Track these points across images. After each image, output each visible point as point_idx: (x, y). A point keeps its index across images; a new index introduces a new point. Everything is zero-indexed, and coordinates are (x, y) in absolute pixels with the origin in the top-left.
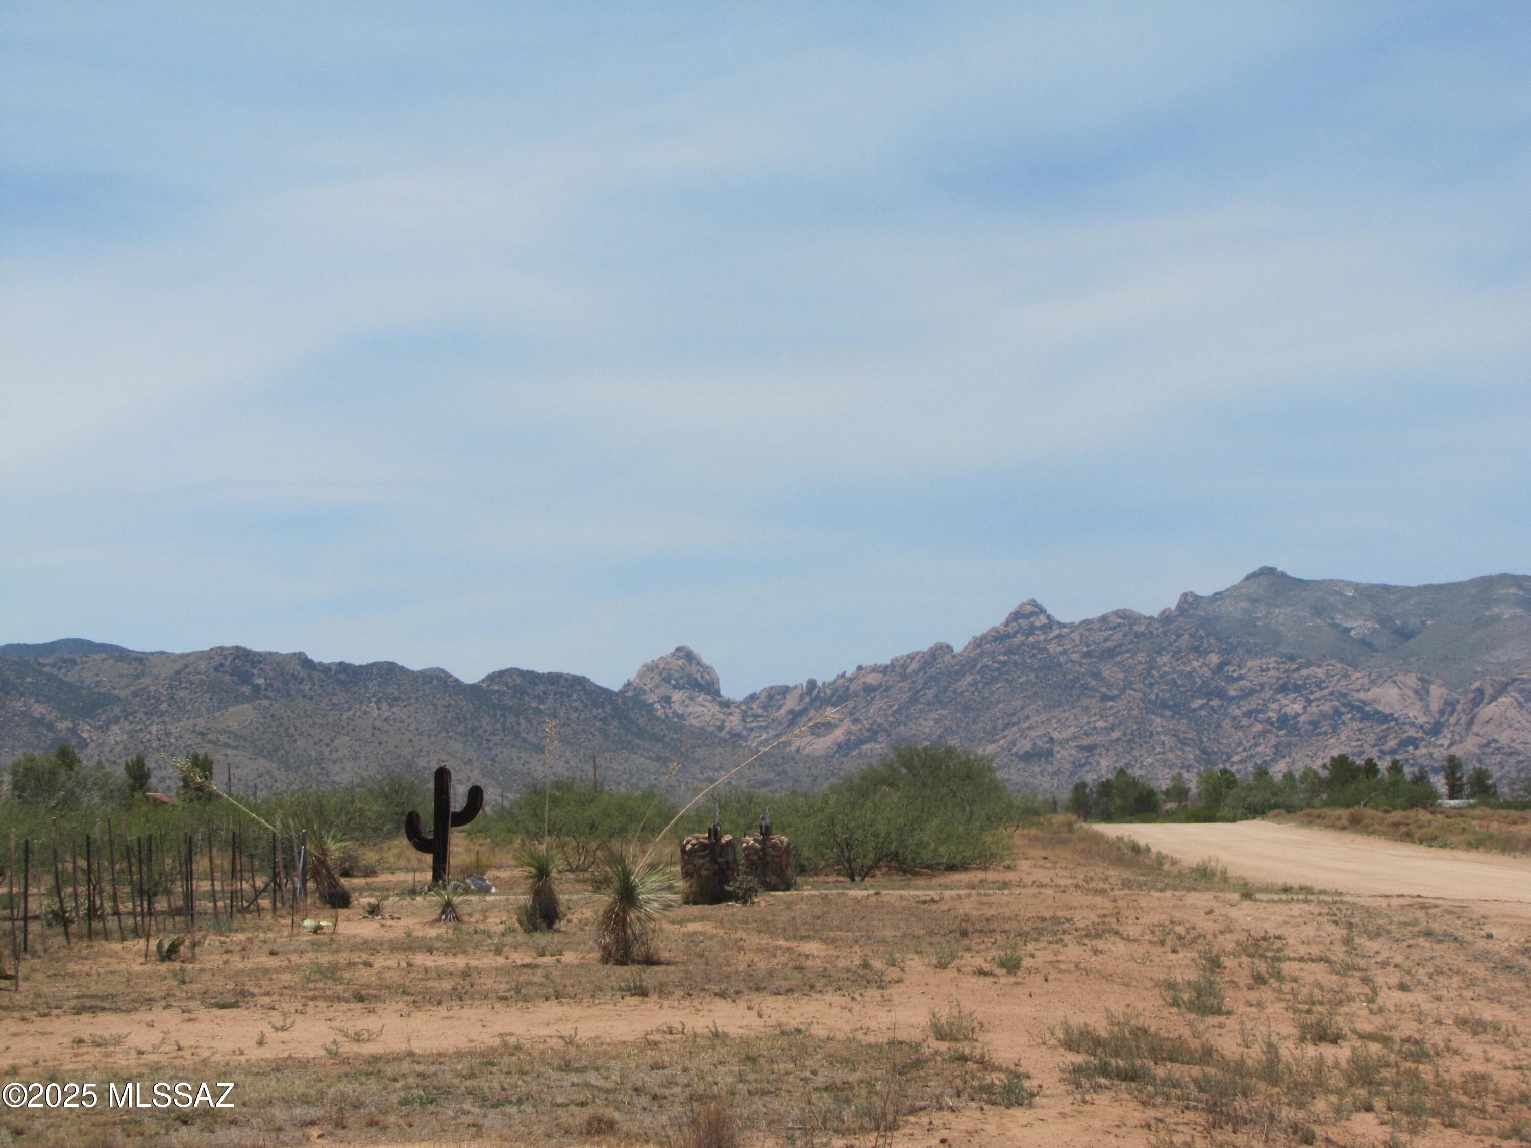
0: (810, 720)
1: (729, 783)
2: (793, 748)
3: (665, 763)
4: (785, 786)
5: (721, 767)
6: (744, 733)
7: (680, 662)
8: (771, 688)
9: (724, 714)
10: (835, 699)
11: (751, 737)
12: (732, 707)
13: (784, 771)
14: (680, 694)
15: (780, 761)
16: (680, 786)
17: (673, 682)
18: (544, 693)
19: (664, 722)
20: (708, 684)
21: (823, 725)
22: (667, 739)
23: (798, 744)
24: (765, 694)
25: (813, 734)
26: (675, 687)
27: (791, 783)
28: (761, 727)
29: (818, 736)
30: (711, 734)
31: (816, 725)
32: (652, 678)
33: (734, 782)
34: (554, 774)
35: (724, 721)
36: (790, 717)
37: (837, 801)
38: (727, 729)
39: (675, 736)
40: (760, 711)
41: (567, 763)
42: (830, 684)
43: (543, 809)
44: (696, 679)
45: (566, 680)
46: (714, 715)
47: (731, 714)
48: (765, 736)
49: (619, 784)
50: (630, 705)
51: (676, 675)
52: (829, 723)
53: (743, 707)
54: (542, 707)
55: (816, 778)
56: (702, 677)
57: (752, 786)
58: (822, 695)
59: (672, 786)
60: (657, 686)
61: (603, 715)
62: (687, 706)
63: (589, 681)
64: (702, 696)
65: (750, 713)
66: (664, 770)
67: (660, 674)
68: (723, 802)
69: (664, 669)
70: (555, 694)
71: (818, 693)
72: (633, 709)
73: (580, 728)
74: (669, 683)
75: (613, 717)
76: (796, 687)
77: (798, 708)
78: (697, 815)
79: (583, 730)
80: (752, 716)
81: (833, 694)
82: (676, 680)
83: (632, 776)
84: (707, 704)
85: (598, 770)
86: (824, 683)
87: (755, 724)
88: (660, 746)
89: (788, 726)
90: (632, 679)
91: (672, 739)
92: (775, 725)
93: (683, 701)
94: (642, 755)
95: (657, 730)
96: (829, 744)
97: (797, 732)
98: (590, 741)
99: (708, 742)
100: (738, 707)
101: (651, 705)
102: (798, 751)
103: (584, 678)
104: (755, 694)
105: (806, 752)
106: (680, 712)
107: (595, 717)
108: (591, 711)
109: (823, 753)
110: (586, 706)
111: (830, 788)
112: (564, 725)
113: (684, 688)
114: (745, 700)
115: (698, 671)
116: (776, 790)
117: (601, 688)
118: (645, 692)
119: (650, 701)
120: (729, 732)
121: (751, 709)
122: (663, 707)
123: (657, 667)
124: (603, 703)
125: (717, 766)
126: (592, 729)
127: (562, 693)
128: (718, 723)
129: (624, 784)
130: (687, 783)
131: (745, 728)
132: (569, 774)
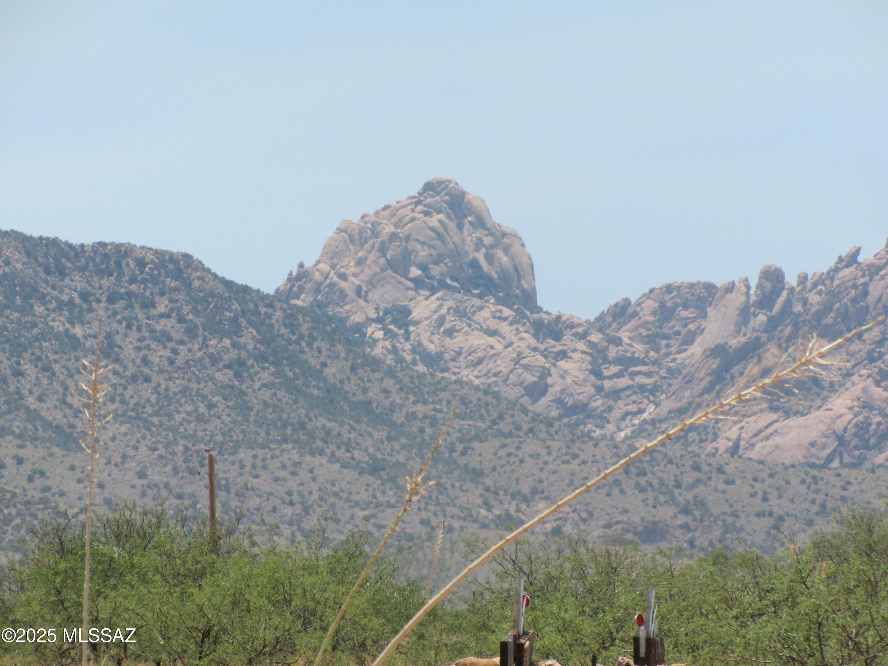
0: (766, 372)
1: (557, 532)
2: (723, 444)
3: (393, 479)
4: (702, 541)
5: (534, 492)
6: (598, 403)
7: (434, 221)
8: (669, 289)
9: (545, 354)
10: (829, 320)
11: (616, 414)
12: (567, 337)
13: (700, 503)
14: (433, 303)
15: (690, 477)
16: (431, 538)
17: (415, 272)
18: (85, 296)
19: (391, 373)
20: (504, 275)
21: (798, 384)
22: (399, 418)
23: (734, 433)
24: (650, 305)
25: (773, 409)
26: (418, 283)
27: (717, 532)
28: (642, 388)
29: (788, 414)
30: (512, 404)
31: (779, 384)
32: (360, 262)
33: (568, 529)
34: (108, 502)
35: (545, 373)
36: (715, 364)
37: (832, 578)
38: (553, 392)
39: (420, 409)
40: (639, 348)
41: (142, 475)
42: (820, 280)
43: (79, 593)
44: (474, 264)
45: (141, 263)
46: (520, 356)
47: (563, 355)
48: (648, 414)
49: (274, 530)
50: (305, 329)
51: (423, 253)
52: (816, 381)
53: (595, 337)
54: (78, 331)
55: (781, 519)
56: (489, 258)
57: (615, 541)
58: (798, 308)
59: (410, 538)
60: (372, 283)
61: (233, 354)
62: (450, 333)
63: (199, 266)
64: (491, 306)
65: (613, 352)
66: (390, 496)
67: (383, 250)
68: (540, 577)
69: (394, 237)
70: (111, 300)
71: (788, 303)
72: (312, 339)
73: (174, 387)
74: (405, 275)
75: (262, 358)
76: (730, 288)
77: (735, 343)
78: (473, 610)
79: (185, 390)
80: (618, 361)
81: (827, 308)
82: (424, 268)
83: (307, 510)
84: (504, 328)
85: (221, 495)
86: (803, 279)
87: (624, 382)
88: (380, 434)
89: (707, 390)
90: (309, 264)
91: (411, 417)
92: (676, 383)
93: (441, 321)
94: (333, 459)
95: (375, 392)
96: (813, 435)
97: (730, 399)
98: (200, 419)
99: (504, 426)
100: (582, 336)
101: (359, 328)
102: (734, 450)
103: (187, 257)
104: (627, 303)
105: (754, 454)
106: (431, 348)
107: (215, 359)
108: (205, 345)
109: (799, 456)
110: (191, 332)
111: (816, 545)
112: (134, 378)
113: (443, 285)
114: (600, 318)
115: (479, 244)
116: (680, 551)
117: (229, 284)
118: (343, 295)
119: (357, 318)
120: (559, 401)
121: (617, 342)
122: (388, 332)
123: (375, 234)
124: (234, 321)
125: (526, 490)
126: (207, 389)
127: (130, 294)
128: (530, 378)
129: (286, 531)
130: (450, 530)
131: (599, 389)
132: (150, 504)
